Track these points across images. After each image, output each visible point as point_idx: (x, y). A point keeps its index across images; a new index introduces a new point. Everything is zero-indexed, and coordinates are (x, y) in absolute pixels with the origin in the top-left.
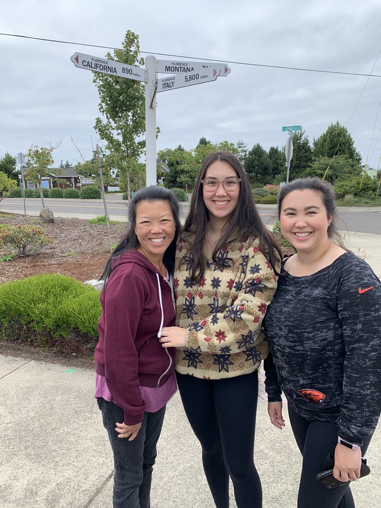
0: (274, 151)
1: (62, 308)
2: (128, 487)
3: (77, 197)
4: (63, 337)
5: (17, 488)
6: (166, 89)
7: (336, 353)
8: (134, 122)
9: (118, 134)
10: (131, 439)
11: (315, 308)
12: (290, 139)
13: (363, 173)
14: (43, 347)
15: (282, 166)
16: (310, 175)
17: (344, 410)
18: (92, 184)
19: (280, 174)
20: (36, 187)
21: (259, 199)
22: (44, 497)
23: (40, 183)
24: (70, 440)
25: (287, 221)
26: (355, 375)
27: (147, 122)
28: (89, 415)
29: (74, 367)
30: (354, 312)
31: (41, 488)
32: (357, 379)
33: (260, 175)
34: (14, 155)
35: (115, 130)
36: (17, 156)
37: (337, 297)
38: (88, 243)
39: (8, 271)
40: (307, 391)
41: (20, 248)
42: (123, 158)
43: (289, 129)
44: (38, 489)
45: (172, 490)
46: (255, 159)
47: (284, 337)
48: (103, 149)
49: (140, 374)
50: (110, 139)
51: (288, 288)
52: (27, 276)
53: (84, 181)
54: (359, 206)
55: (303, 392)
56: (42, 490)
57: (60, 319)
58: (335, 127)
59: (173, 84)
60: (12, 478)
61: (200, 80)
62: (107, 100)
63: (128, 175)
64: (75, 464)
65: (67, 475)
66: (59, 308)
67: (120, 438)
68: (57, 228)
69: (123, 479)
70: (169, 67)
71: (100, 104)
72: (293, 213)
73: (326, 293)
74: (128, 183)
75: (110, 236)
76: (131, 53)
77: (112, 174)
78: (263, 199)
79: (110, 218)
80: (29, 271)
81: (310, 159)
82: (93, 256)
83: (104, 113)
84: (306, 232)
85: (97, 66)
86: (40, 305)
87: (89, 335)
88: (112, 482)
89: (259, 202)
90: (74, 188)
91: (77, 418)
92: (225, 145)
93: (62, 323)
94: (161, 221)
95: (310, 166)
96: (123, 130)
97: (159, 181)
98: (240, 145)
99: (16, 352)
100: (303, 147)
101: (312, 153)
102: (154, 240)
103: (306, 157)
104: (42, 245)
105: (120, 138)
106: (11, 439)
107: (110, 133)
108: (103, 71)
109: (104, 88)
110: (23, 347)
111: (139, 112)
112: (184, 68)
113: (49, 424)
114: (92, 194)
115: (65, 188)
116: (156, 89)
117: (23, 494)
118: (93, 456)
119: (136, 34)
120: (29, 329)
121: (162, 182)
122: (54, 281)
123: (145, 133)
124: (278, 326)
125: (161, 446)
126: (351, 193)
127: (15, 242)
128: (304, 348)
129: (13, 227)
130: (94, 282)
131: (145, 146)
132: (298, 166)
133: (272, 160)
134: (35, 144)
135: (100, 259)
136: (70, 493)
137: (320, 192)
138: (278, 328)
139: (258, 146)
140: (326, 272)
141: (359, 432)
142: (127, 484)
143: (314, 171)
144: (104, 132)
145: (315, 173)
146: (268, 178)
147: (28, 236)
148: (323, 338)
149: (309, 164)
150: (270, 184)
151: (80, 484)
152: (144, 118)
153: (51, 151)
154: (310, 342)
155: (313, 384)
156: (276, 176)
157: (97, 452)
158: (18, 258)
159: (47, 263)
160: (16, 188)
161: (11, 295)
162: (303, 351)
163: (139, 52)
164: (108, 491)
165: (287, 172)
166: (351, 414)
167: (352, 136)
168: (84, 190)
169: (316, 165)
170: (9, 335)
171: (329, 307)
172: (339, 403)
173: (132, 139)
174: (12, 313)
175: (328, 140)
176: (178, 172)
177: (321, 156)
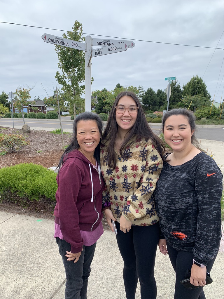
0: (160, 92)
1: (35, 184)
2: (74, 289)
3: (44, 118)
4: (36, 201)
5: (8, 290)
6: (97, 55)
7: (194, 211)
8: (79, 74)
9: (69, 81)
10: (75, 262)
11: (182, 184)
12: (169, 85)
13: (212, 105)
14: (24, 206)
15: (164, 100)
16: (181, 106)
17: (197, 244)
18: (53, 110)
19: (163, 105)
20: (20, 112)
21: (151, 120)
22: (24, 295)
23: (22, 110)
24: (39, 261)
25: (168, 133)
26: (204, 224)
27: (86, 74)
28: (51, 247)
29: (42, 218)
30: (204, 187)
31: (22, 290)
32: (205, 227)
33: (152, 106)
34: (7, 93)
35: (67, 79)
36: (9, 93)
37: (194, 178)
38: (50, 145)
39: (3, 161)
40: (176, 232)
41: (10, 148)
42: (72, 95)
43: (169, 79)
44: (20, 290)
45: (99, 291)
46: (148, 97)
47: (164, 201)
48: (60, 90)
49: (80, 223)
50: (64, 84)
51: (168, 172)
52: (15, 164)
53: (48, 108)
54: (209, 125)
55: (174, 233)
56: (23, 291)
57: (34, 189)
58: (196, 78)
59: (101, 52)
60: (5, 284)
61: (117, 50)
62: (63, 61)
63: (74, 105)
64: (43, 276)
65: (37, 282)
66: (34, 184)
67: (69, 261)
68: (32, 136)
69: (71, 285)
70: (99, 42)
71: (59, 63)
72: (171, 128)
73: (189, 175)
74: (75, 110)
75: (64, 141)
76: (77, 34)
77: (65, 104)
78: (153, 120)
79: (63, 130)
80: (16, 161)
81: (181, 97)
82: (54, 153)
83: (61, 69)
84: (179, 140)
85: (57, 42)
86: (22, 181)
87: (51, 200)
88: (64, 287)
89: (150, 122)
90: (42, 112)
91: (44, 248)
92: (131, 88)
93: (35, 192)
94: (91, 132)
95: (181, 101)
96: (72, 79)
97: (92, 109)
98: (140, 88)
99: (8, 209)
100: (177, 90)
101: (182, 93)
102: (87, 143)
103: (178, 95)
104: (23, 146)
105: (70, 84)
106: (4, 261)
107: (65, 80)
108: (60, 45)
109: (61, 54)
110: (12, 206)
111: (81, 68)
112: (108, 43)
113: (27, 252)
114: (53, 116)
115: (37, 113)
116: (91, 55)
117: (11, 294)
118: (53, 271)
119: (80, 23)
120: (15, 196)
121: (94, 110)
122: (31, 167)
123: (84, 81)
124: (161, 194)
125: (93, 265)
126: (204, 117)
127: (7, 144)
128: (175, 208)
129: (7, 135)
130: (54, 168)
131: (85, 89)
132: (174, 101)
133: (158, 97)
134: (19, 87)
135: (57, 154)
136: (39, 293)
137: (187, 117)
138: (161, 196)
139: (151, 89)
140: (189, 164)
141: (205, 257)
142: (73, 288)
143: (183, 104)
144: (60, 80)
145: (184, 105)
146: (156, 107)
147: (15, 140)
148: (186, 202)
149: (180, 99)
150: (158, 111)
151: (45, 288)
152: (84, 72)
153: (29, 90)
154: (179, 204)
155: (180, 228)
156: (161, 106)
157: (55, 269)
158: (9, 153)
159: (26, 157)
160: (8, 112)
161: (5, 176)
162: (175, 209)
163: (82, 33)
164: (62, 292)
165: (167, 104)
166: (201, 246)
167: (205, 84)
168: (48, 114)
169: (184, 100)
170: (4, 199)
171: (190, 184)
172: (195, 240)
173: (77, 84)
174: (6, 186)
175: (191, 86)
176: (103, 103)
177: (187, 95)
